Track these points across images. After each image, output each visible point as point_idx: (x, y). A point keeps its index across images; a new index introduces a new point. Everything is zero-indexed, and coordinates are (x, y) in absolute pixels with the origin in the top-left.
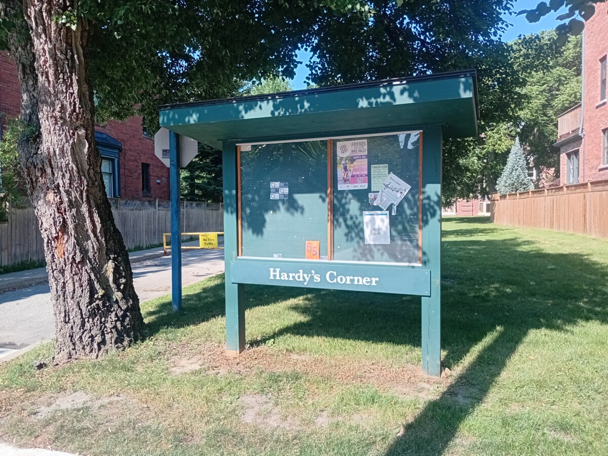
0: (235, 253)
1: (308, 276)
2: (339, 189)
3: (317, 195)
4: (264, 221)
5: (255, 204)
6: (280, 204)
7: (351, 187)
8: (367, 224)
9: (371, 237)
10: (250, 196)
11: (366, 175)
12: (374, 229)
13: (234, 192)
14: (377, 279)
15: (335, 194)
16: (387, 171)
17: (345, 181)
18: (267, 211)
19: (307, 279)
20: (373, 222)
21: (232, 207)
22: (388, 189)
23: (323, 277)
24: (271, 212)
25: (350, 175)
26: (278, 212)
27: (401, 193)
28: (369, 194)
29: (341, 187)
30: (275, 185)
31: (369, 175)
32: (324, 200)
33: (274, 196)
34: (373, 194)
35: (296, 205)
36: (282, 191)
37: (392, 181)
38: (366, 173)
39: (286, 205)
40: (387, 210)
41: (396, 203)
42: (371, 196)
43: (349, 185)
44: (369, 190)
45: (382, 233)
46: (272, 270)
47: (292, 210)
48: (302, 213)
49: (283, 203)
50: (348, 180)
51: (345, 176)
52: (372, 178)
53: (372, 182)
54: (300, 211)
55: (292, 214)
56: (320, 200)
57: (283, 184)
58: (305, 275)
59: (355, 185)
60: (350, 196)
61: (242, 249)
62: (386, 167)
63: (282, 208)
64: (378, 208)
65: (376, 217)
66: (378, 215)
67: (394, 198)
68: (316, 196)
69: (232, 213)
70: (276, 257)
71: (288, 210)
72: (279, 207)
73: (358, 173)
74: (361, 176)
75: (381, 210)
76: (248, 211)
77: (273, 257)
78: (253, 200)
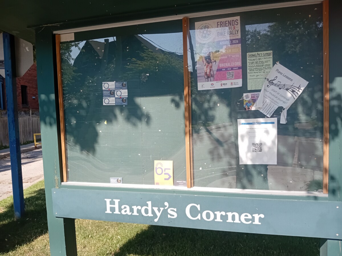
0: (58, 177)
1: (159, 210)
2: (200, 88)
3: (168, 98)
4: (96, 135)
5: (83, 113)
6: (117, 112)
7: (217, 85)
8: (243, 137)
9: (249, 155)
10: (75, 102)
11: (239, 68)
12: (254, 144)
13: (53, 96)
14: (262, 216)
15: (193, 96)
16: (271, 60)
17: (208, 77)
18: (99, 120)
19: (159, 214)
20: (251, 134)
21: (51, 116)
22: (272, 87)
23: (181, 212)
24: (106, 123)
25: (215, 68)
26: (114, 123)
27: (293, 91)
28: (244, 95)
29: (203, 85)
30: (109, 85)
31: (244, 68)
32: (177, 105)
33: (109, 101)
34: (250, 94)
35: (139, 113)
36: (119, 93)
37: (279, 75)
38: (239, 64)
39: (125, 113)
40: (272, 117)
41: (287, 106)
42: (246, 97)
43: (214, 82)
44: (244, 89)
45: (265, 149)
46: (108, 201)
47: (134, 120)
48: (148, 122)
49: (122, 110)
50: (212, 76)
51: (208, 71)
52: (248, 71)
53: (248, 77)
54: (144, 120)
55: (134, 125)
56: (173, 105)
57: (119, 84)
58: (155, 209)
59: (224, 82)
60: (215, 98)
61: (67, 172)
62: (269, 55)
63: (120, 117)
64: (258, 114)
65: (256, 126)
66: (259, 123)
67: (282, 99)
68: (166, 99)
69: (51, 124)
70: (113, 183)
71: (128, 119)
72: (115, 116)
73: (227, 65)
74: (232, 69)
75: (263, 116)
76: (74, 122)
77: (109, 182)
78: (80, 106)
